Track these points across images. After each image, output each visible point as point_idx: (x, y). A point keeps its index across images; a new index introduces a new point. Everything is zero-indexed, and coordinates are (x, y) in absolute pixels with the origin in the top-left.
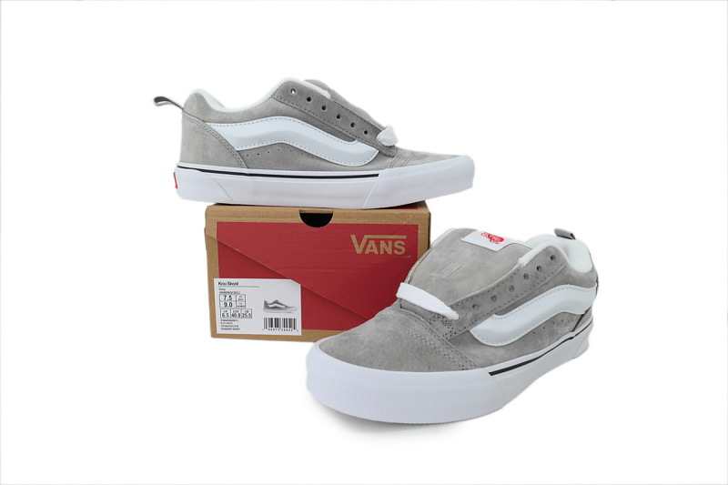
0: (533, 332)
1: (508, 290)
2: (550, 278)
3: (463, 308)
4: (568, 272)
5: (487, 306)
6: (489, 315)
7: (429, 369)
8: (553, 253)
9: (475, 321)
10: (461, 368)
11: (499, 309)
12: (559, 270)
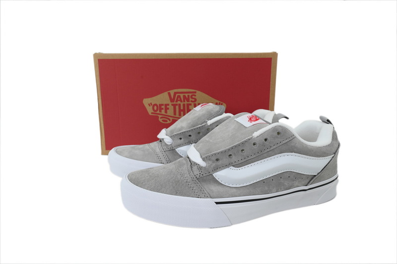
0: (263, 181)
1: (240, 152)
2: (275, 147)
3: (210, 160)
4: (293, 144)
5: (225, 160)
6: (227, 166)
7: (176, 194)
8: (280, 130)
9: (217, 169)
10: (198, 196)
11: (236, 163)
12: (284, 142)
